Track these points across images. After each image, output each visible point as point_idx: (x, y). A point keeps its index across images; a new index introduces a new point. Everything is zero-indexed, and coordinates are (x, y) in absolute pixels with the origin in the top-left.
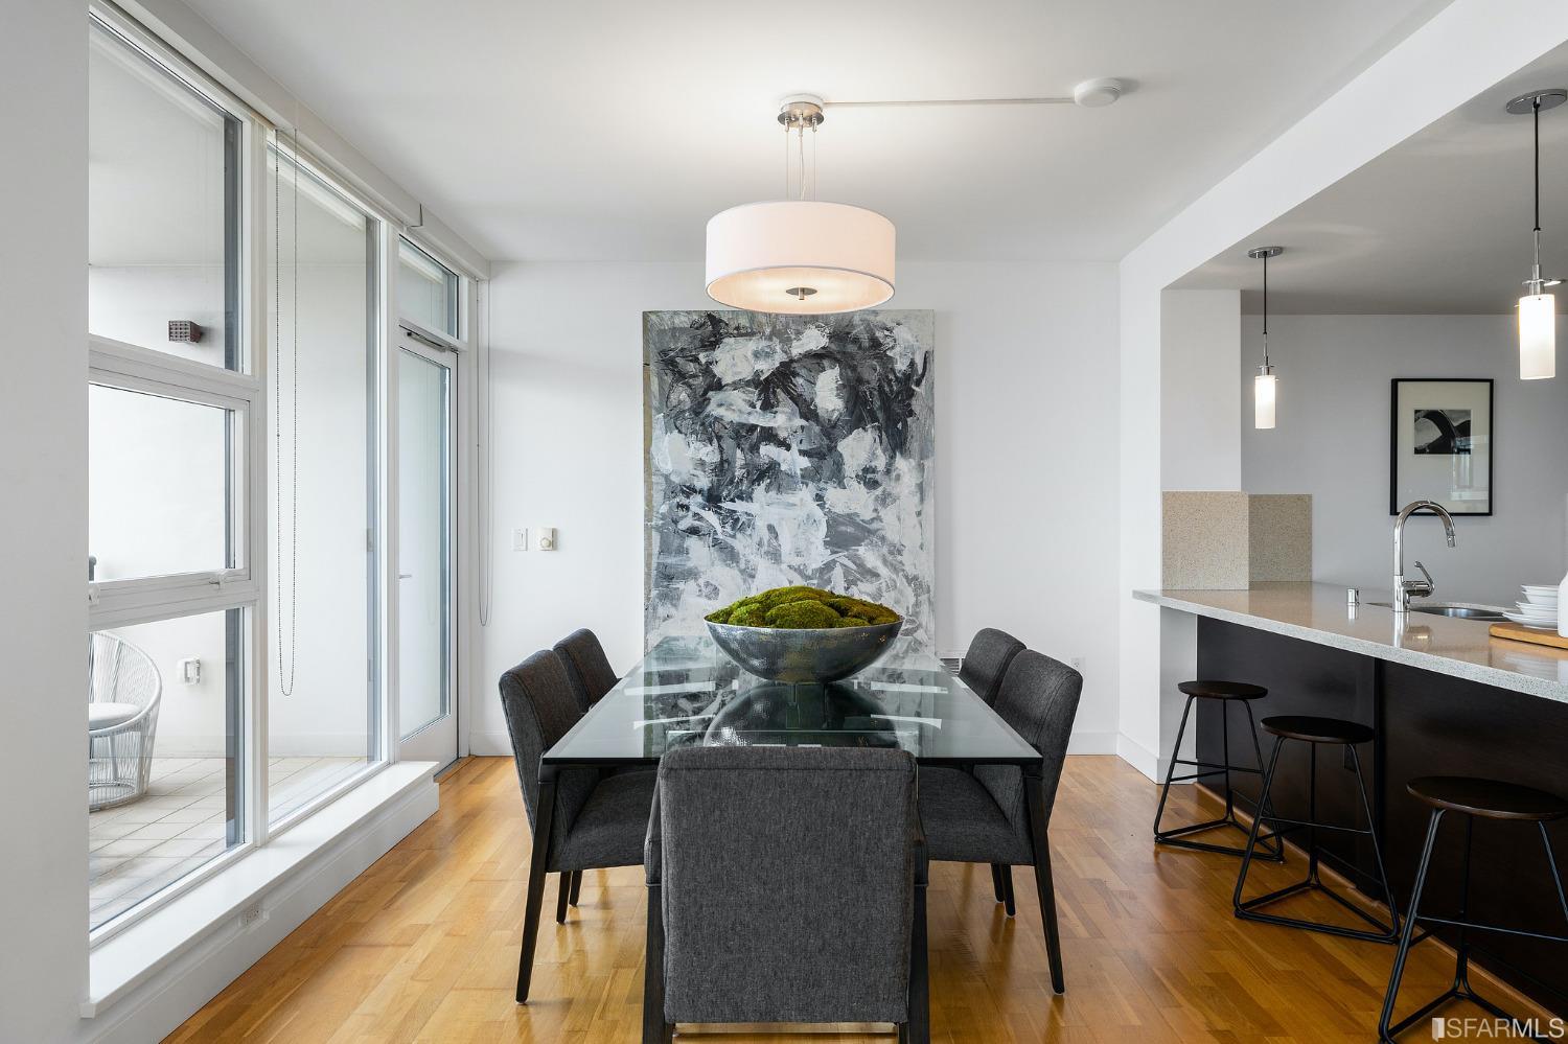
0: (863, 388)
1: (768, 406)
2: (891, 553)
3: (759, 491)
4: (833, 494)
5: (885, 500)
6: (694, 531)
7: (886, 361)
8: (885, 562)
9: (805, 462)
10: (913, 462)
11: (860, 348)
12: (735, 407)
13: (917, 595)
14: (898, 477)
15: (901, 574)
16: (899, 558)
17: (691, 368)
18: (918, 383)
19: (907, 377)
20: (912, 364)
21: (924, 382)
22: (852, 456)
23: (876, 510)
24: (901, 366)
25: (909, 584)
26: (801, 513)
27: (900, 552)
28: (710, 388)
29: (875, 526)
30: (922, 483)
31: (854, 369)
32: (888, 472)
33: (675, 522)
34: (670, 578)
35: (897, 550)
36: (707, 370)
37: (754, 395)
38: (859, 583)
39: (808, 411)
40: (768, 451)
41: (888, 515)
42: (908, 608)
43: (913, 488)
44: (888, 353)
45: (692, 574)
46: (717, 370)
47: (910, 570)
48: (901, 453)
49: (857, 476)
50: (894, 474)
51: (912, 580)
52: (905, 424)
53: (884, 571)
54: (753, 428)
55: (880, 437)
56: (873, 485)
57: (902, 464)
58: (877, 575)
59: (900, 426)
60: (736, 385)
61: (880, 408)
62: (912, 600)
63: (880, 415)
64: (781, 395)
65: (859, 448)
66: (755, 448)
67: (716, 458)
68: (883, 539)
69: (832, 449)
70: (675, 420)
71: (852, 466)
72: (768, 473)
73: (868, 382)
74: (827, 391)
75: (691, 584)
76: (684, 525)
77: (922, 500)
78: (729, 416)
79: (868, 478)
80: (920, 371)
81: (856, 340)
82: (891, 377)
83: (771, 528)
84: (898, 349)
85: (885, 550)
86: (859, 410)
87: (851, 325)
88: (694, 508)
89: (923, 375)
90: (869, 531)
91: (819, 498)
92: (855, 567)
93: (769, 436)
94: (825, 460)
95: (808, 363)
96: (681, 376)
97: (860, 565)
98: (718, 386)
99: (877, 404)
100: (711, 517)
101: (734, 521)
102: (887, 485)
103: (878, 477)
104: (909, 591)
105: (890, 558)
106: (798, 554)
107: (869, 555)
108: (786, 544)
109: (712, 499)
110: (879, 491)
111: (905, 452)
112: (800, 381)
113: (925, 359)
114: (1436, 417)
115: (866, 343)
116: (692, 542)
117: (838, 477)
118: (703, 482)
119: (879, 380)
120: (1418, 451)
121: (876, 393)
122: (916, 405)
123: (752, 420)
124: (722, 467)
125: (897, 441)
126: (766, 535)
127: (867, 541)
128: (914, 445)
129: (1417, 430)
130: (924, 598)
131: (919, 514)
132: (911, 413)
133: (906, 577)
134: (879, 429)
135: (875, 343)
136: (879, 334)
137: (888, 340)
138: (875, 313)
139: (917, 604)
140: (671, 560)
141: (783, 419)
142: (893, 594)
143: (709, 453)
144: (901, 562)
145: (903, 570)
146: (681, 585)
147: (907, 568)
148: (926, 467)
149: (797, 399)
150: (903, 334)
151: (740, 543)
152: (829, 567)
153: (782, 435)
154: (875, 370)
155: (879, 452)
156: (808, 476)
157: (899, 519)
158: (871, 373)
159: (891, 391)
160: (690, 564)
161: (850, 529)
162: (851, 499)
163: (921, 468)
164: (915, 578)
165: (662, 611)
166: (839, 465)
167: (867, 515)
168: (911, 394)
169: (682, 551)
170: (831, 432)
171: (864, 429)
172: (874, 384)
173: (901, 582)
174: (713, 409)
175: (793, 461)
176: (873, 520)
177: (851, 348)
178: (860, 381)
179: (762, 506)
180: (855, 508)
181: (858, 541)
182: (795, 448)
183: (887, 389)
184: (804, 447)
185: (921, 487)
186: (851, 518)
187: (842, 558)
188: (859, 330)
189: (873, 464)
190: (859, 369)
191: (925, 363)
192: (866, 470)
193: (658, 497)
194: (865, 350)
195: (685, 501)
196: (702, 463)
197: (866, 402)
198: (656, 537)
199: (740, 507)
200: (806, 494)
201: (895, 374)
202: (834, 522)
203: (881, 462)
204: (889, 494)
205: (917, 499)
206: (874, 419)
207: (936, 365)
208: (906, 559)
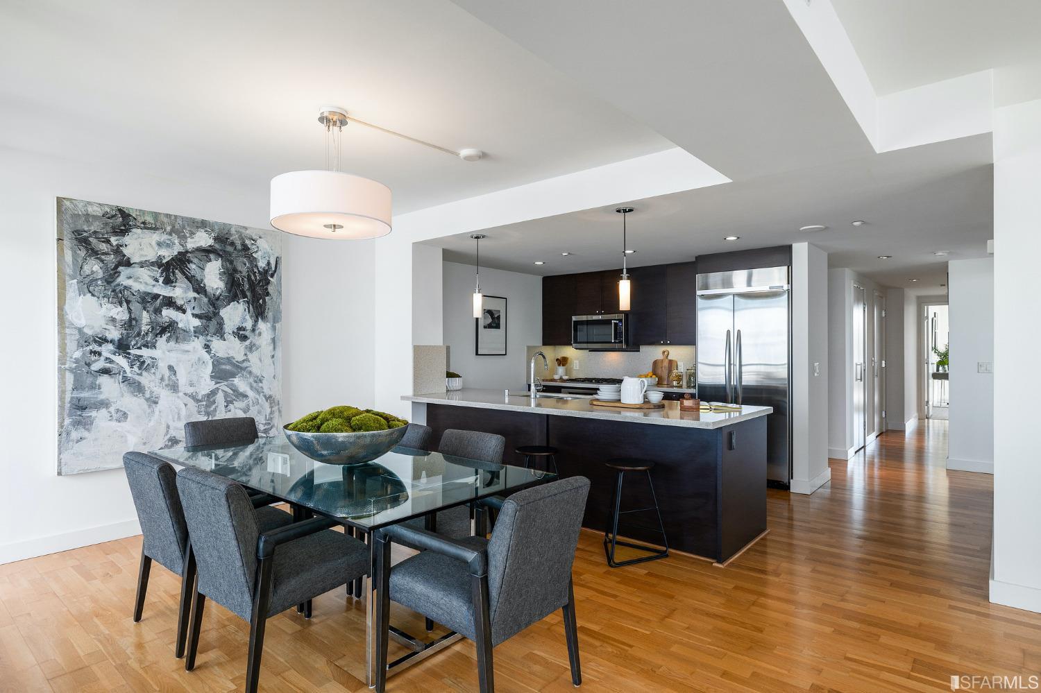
0: (238, 276)
1: (168, 282)
2: (256, 382)
3: (161, 341)
4: (217, 344)
5: (251, 348)
6: (106, 371)
7: (252, 260)
8: (251, 387)
9: (197, 322)
10: (269, 325)
11: (235, 249)
12: (142, 281)
13: (271, 407)
14: (260, 334)
15: (262, 394)
16: (260, 385)
17: (104, 247)
18: (272, 276)
19: (266, 272)
20: (269, 263)
21: (275, 275)
22: (230, 320)
23: (246, 354)
24: (262, 264)
25: (267, 401)
26: (194, 357)
27: (261, 381)
28: (120, 264)
29: (245, 365)
30: (274, 338)
31: (231, 262)
32: (253, 330)
33: (88, 365)
34: (83, 408)
35: (259, 380)
36: (117, 251)
37: (157, 272)
38: (234, 402)
39: (199, 288)
40: (168, 314)
41: (253, 357)
42: (266, 416)
43: (269, 341)
44: (254, 255)
45: (104, 404)
46: (126, 251)
47: (267, 392)
48: (262, 319)
49: (233, 332)
50: (257, 332)
51: (268, 398)
52: (264, 301)
53: (251, 393)
54: (156, 297)
55: (249, 308)
56: (244, 338)
57: (262, 325)
58: (246, 396)
59: (261, 301)
60: (142, 265)
61: (248, 289)
62: (268, 410)
63: (248, 294)
64: (179, 275)
65: (235, 314)
66: (158, 311)
67: (126, 317)
68: (250, 373)
69: (216, 314)
70: (88, 285)
71: (229, 326)
72: (169, 329)
73: (241, 272)
74: (213, 276)
75: (103, 411)
76: (96, 367)
77: (274, 348)
78: (136, 286)
79: (241, 334)
80: (273, 269)
81: (232, 244)
82: (256, 270)
83: (171, 368)
84: (259, 253)
85: (251, 380)
86: (234, 290)
87: (229, 233)
88: (105, 354)
89: (275, 271)
90: (241, 368)
91: (207, 347)
92: (232, 392)
93: (170, 302)
94: (211, 320)
95: (199, 254)
96: (94, 253)
97: (235, 391)
98: (128, 264)
99: (247, 286)
100: (121, 361)
101: (141, 364)
102: (252, 339)
103: (247, 333)
104: (267, 405)
105: (255, 385)
106: (191, 385)
107: (240, 383)
108: (182, 378)
109: (122, 347)
110: (248, 342)
111: (264, 318)
112: (193, 266)
113: (276, 261)
114: (490, 313)
115: (239, 247)
116: (104, 380)
117: (220, 332)
118: (114, 334)
119: (248, 271)
120: (485, 327)
121: (246, 279)
122: (271, 289)
123: (156, 291)
124: (131, 323)
125: (259, 312)
126: (167, 373)
127: (239, 375)
128: (270, 315)
129: (484, 318)
130: (275, 408)
131: (273, 356)
132: (268, 294)
133: (265, 396)
134: (248, 302)
135: (245, 248)
136: (247, 242)
137: (254, 247)
138: (246, 228)
139: (272, 413)
140: (85, 394)
141: (180, 291)
142: (256, 407)
143: (120, 313)
144: (262, 387)
145: (263, 392)
146: (94, 413)
147: (265, 391)
148: (277, 328)
149: (190, 279)
150: (262, 243)
151: (146, 379)
152: (213, 393)
153: (179, 302)
154: (245, 264)
155: (248, 317)
156: (198, 332)
157: (261, 360)
158: (242, 267)
159: (256, 279)
160: (102, 397)
161: (228, 367)
162: (229, 347)
163: (274, 328)
164: (270, 397)
165: (75, 435)
166: (221, 325)
167: (240, 357)
168: (268, 282)
169: (93, 387)
170: (215, 302)
171: (238, 302)
172: (245, 274)
173: (262, 400)
174: (122, 280)
175: (187, 321)
176: (244, 361)
177: (229, 249)
178: (235, 270)
179: (163, 352)
180: (232, 353)
181: (233, 375)
182: (189, 312)
183: (253, 278)
184: (197, 311)
185: (274, 340)
186: (229, 360)
187: (223, 386)
188: (234, 237)
189: (244, 325)
190: (235, 263)
191: (276, 264)
192: (240, 329)
193: (71, 345)
194: (239, 251)
195: (97, 348)
196: (113, 320)
197: (239, 285)
198: (70, 378)
199: (145, 352)
200: (197, 344)
201: (258, 269)
202: (217, 362)
203: (249, 324)
204: (254, 345)
205: (272, 347)
206: (245, 296)
207: (283, 266)
208: (265, 385)
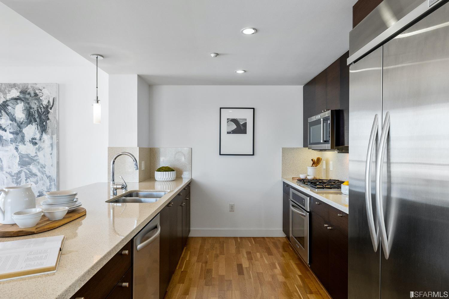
0: (32, 110)
2: (41, 168)
4: (21, 147)
5: (39, 149)
7: (39, 100)
8: (39, 171)
9: (11, 136)
10: (49, 136)
11: (31, 96)
13: (50, 182)
14: (44, 141)
15: (45, 175)
16: (44, 169)
18: (51, 108)
19: (47, 107)
20: (49, 102)
21: (53, 108)
22: (28, 134)
23: (36, 153)
24: (45, 103)
25: (48, 179)
26: (10, 154)
27: (44, 167)
29: (36, 158)
30: (52, 143)
31: (28, 104)
32: (40, 139)
35: (43, 167)
38: (30, 178)
39: (13, 118)
41: (40, 154)
42: (47, 187)
43: (49, 145)
44: (40, 98)
47: (48, 174)
48: (45, 133)
49: (30, 141)
50: (42, 140)
51: (49, 177)
52: (46, 123)
53: (39, 174)
55: (38, 127)
56: (35, 144)
57: (45, 136)
58: (36, 175)
59: (44, 123)
61: (38, 117)
62: (49, 184)
63: (38, 120)
64: (3, 113)
65: (31, 131)
68: (39, 163)
69: (21, 131)
71: (28, 138)
73: (33, 108)
74: (19, 112)
77: (52, 149)
79: (34, 142)
80: (52, 105)
81: (29, 94)
82: (41, 106)
84: (44, 97)
85: (39, 167)
86: (30, 118)
87: (27, 88)
89: (53, 106)
90: (34, 160)
91: (16, 148)
92: (29, 173)
94: (18, 135)
95: (13, 101)
97: (31, 172)
99: (37, 116)
102: (40, 144)
103: (37, 141)
104: (48, 181)
105: (41, 169)
106: (9, 168)
107: (34, 168)
108: (5, 164)
110: (37, 146)
112: (10, 108)
113: (53, 100)
114: (235, 121)
115: (33, 95)
117: (23, 141)
119: (37, 108)
120: (228, 133)
121: (36, 112)
122: (50, 116)
125: (43, 129)
127: (33, 163)
128: (49, 130)
129: (228, 125)
130: (53, 183)
131: (51, 154)
132: (48, 119)
133: (47, 176)
134: (37, 124)
135: (36, 95)
136: (37, 92)
137: (40, 94)
138: (36, 84)
139: (50, 185)
141: (4, 121)
142: (42, 182)
144: (45, 171)
145: (45, 174)
147: (46, 173)
148: (53, 138)
149: (8, 114)
150: (45, 91)
152: (20, 172)
153: (4, 126)
154: (36, 104)
155: (37, 132)
156: (12, 141)
157: (44, 156)
158: (34, 105)
159: (42, 111)
161: (27, 159)
162: (27, 149)
164: (50, 176)
166: (23, 137)
167: (33, 154)
168: (48, 112)
170: (21, 125)
171: (32, 124)
172: (36, 109)
173: (45, 178)
175: (7, 136)
176: (35, 156)
177: (28, 96)
178: (30, 108)
180: (29, 152)
181: (30, 164)
182: (8, 131)
183: (40, 111)
184: (11, 131)
185: (52, 145)
186: (28, 156)
187: (24, 169)
188: (30, 90)
189: (35, 137)
190: (30, 104)
191: (53, 101)
192: (33, 139)
194: (33, 97)
197: (33, 115)
200: (12, 147)
201: (43, 105)
202: (21, 157)
203: (38, 136)
204: (41, 147)
205: (50, 149)
206: (36, 121)
207: (56, 103)
208: (47, 170)
